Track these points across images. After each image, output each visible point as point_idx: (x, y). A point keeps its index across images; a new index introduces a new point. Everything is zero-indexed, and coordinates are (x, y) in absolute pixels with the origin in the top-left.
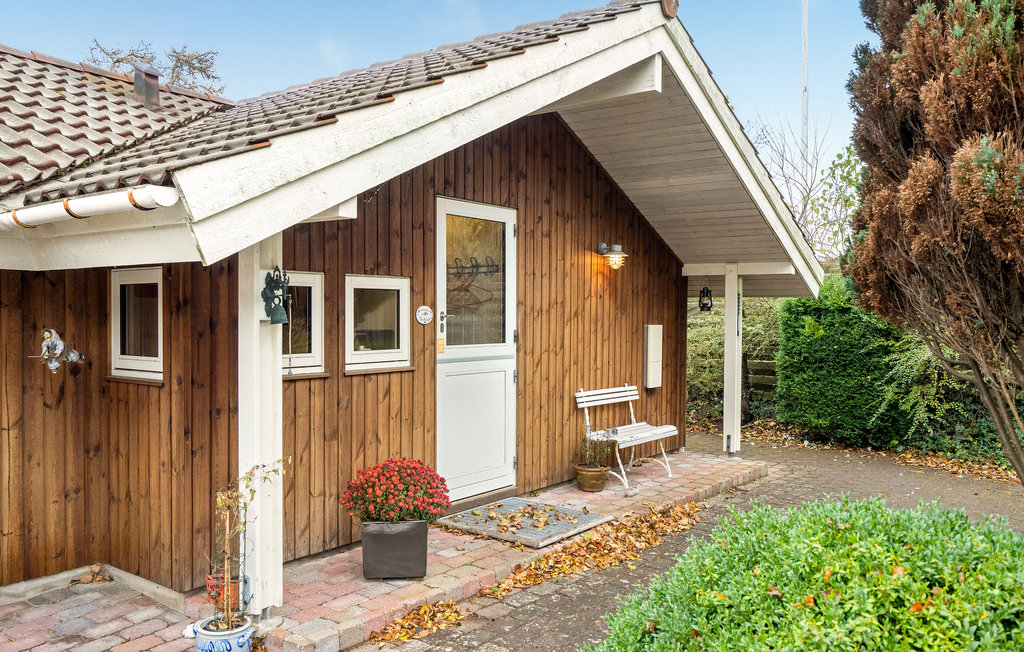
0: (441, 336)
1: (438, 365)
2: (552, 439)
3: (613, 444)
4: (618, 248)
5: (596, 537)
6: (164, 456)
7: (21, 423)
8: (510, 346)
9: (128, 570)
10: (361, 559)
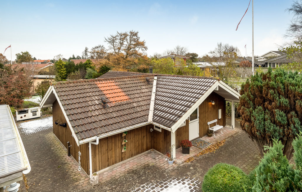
0: (189, 120)
1: (189, 124)
2: (204, 130)
3: (213, 131)
4: (213, 102)
5: (210, 147)
6: (162, 140)
7: (146, 135)
8: (198, 119)
9: (157, 150)
10: (182, 149)
